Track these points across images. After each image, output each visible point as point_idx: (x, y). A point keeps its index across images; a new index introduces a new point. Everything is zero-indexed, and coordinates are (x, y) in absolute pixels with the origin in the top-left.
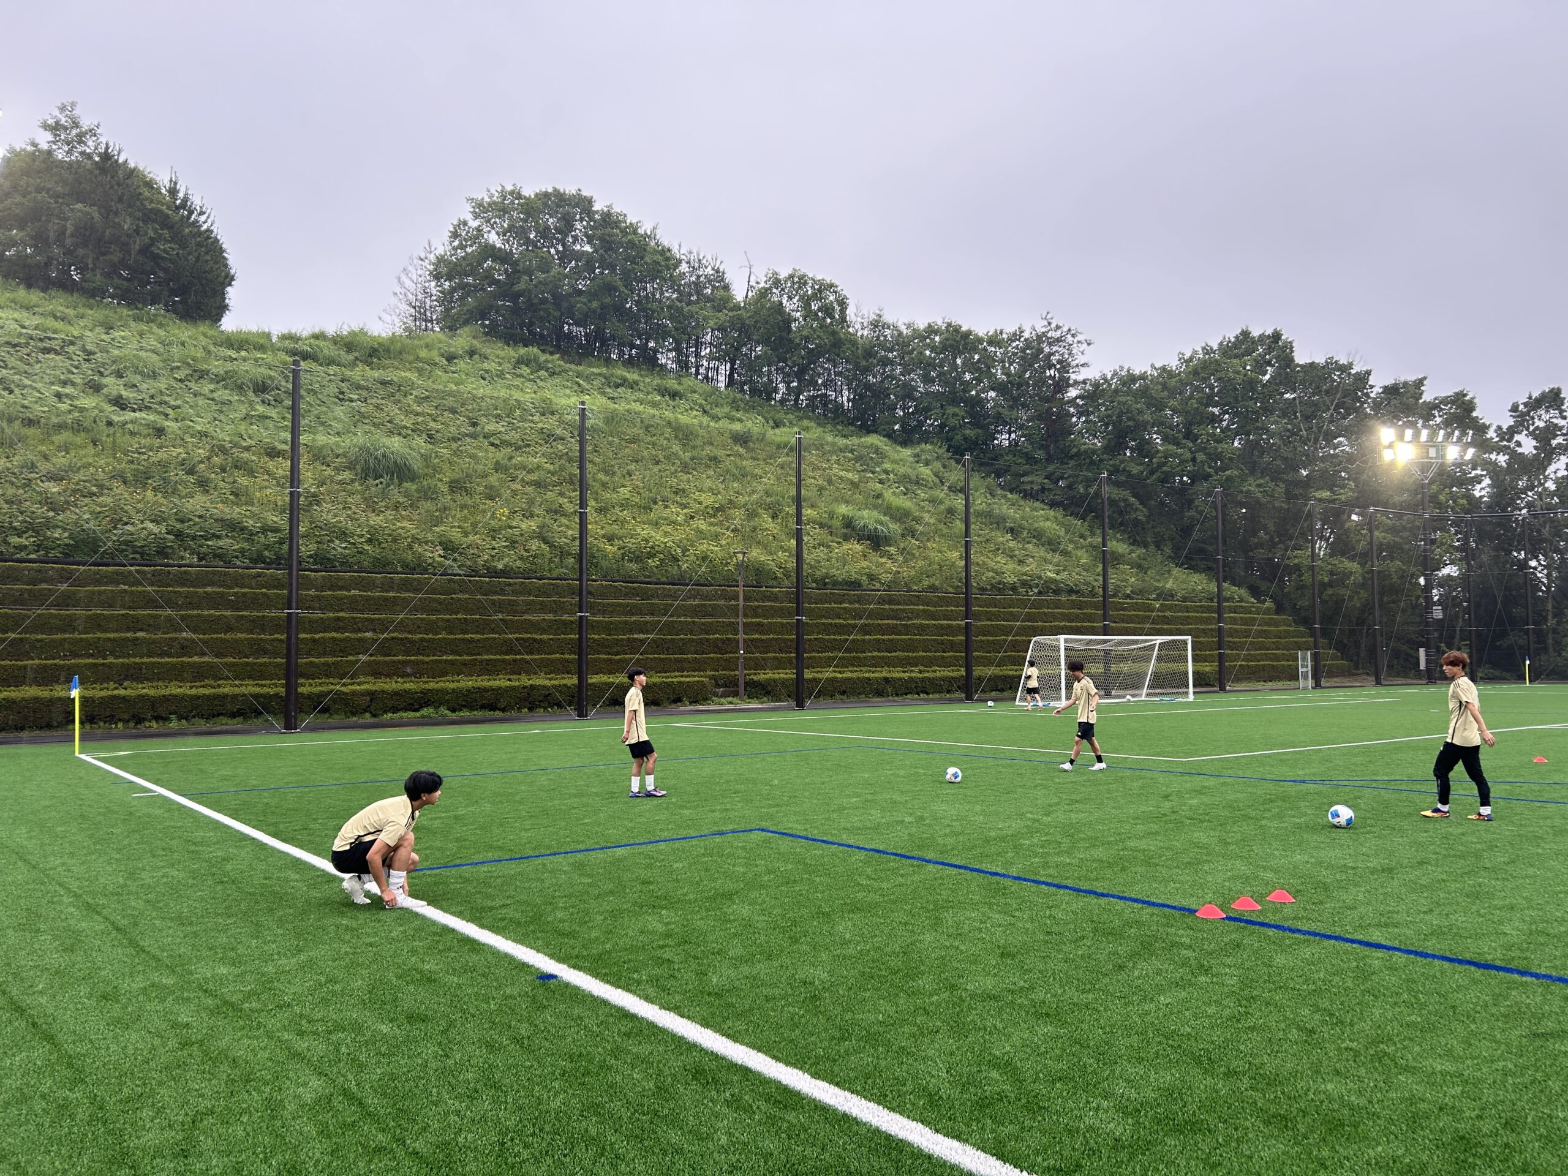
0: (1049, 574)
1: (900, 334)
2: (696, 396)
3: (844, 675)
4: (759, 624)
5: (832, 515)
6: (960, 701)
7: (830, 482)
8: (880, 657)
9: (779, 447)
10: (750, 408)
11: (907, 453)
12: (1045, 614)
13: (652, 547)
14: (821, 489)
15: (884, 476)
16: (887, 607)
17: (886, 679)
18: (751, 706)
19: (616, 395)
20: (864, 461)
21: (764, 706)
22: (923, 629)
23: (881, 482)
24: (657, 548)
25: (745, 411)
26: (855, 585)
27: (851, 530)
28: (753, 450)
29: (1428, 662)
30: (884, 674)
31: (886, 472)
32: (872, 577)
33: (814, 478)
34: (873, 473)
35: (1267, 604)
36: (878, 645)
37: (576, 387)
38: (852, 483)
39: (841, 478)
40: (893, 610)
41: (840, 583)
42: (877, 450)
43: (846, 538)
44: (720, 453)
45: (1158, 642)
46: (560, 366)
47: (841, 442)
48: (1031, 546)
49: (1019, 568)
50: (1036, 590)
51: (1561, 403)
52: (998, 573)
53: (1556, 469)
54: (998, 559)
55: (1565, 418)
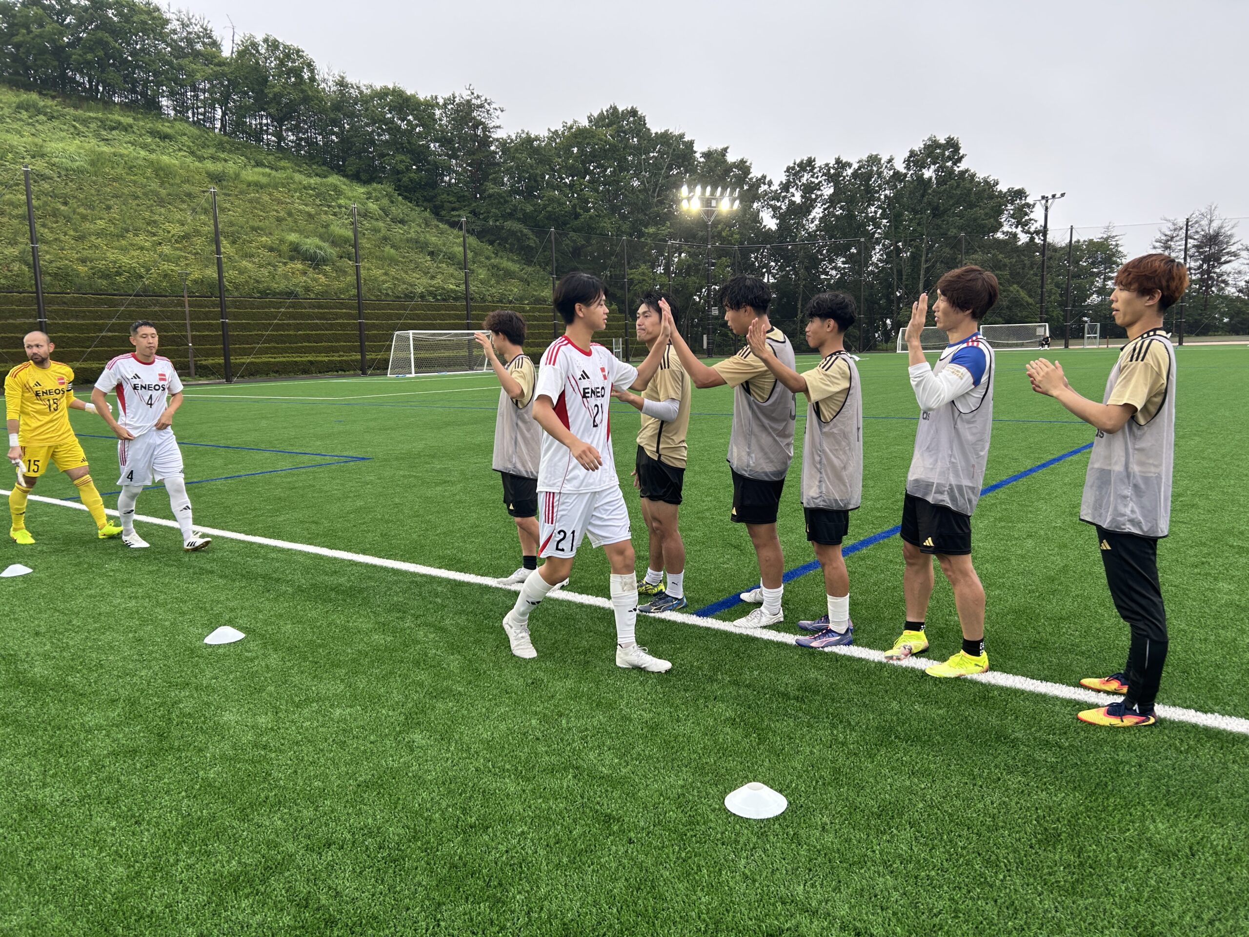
0: (451, 286)
1: (361, 93)
2: (186, 138)
3: (278, 360)
4: (209, 324)
5: (282, 241)
6: (359, 375)
7: (290, 214)
8: (309, 347)
9: (249, 185)
10: (236, 149)
11: (361, 190)
12: (443, 315)
13: (120, 267)
14: (279, 220)
15: (337, 210)
16: (316, 310)
17: (311, 362)
18: (200, 382)
19: (110, 137)
20: (322, 196)
21: (211, 382)
22: (343, 326)
23: (335, 214)
24: (123, 268)
25: (230, 151)
26: (290, 294)
27: (296, 252)
28: (225, 187)
29: (708, 343)
30: (309, 358)
31: (340, 206)
32: (307, 289)
33: (277, 211)
34: (329, 206)
36: (308, 338)
37: (72, 130)
38: (310, 215)
39: (300, 211)
40: (321, 313)
41: (278, 294)
42: (336, 188)
43: (292, 259)
44: (195, 190)
46: (58, 111)
47: (306, 181)
48: (444, 265)
49: (429, 281)
50: (439, 298)
51: (813, 168)
52: (411, 286)
53: (817, 212)
54: (414, 275)
55: (817, 177)
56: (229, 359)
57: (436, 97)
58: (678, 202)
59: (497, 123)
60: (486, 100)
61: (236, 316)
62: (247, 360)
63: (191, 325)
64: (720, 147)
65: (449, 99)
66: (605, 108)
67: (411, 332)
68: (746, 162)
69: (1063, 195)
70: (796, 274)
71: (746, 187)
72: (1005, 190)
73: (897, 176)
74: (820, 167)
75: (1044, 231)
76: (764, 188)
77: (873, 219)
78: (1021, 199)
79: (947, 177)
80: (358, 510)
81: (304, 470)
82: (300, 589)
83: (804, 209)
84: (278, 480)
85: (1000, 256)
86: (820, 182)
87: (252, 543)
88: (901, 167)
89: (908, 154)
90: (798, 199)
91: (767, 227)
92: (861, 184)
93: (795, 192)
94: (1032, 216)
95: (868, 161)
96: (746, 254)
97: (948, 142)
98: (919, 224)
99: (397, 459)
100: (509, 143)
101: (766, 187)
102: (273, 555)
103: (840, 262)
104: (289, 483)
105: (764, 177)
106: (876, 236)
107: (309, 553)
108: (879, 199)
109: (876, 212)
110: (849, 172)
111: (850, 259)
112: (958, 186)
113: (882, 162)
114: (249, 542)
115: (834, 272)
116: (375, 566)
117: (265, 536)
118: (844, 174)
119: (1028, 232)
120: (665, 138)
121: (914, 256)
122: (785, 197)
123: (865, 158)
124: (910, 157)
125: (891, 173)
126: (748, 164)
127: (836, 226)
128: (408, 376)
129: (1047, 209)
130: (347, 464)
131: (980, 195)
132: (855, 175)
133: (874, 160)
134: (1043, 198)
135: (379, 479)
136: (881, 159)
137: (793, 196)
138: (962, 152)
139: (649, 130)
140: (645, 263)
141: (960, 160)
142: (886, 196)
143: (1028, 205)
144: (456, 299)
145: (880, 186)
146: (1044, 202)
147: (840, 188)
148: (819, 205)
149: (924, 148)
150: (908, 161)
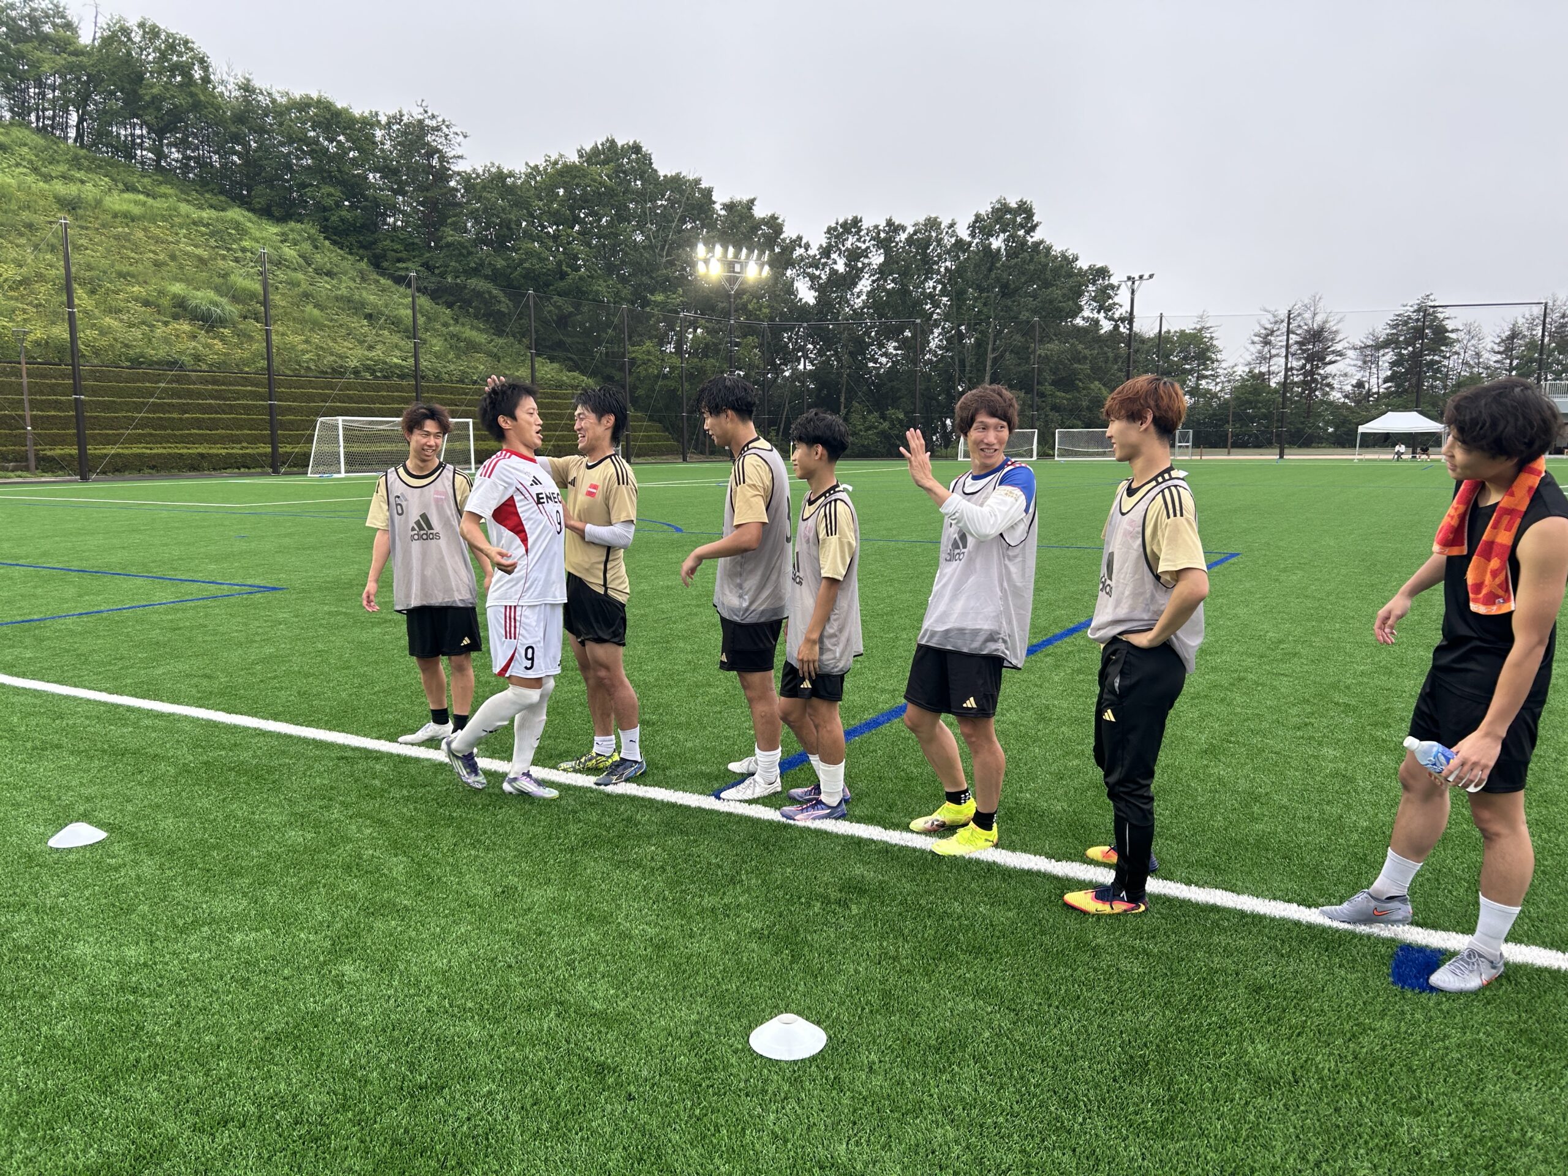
0: (395, 360)
1: (274, 101)
2: (26, 149)
3: (155, 451)
4: (56, 401)
5: (161, 293)
6: (268, 474)
7: (173, 257)
8: (200, 435)
9: (115, 216)
10: (96, 167)
11: (272, 230)
12: (383, 397)
14: (157, 264)
15: (240, 254)
16: (210, 387)
17: (202, 456)
18: (43, 479)
20: (219, 235)
21: (58, 479)
22: (247, 409)
23: (237, 260)
25: (89, 170)
26: (172, 364)
27: (181, 309)
28: (82, 218)
30: (199, 450)
31: (244, 250)
32: (197, 358)
33: (154, 252)
34: (229, 250)
36: (198, 424)
38: (200, 259)
39: (186, 253)
40: (216, 391)
41: (156, 363)
42: (237, 226)
43: (176, 317)
44: (39, 219)
47: (196, 214)
48: (386, 333)
49: (366, 353)
50: (379, 374)
51: (860, 230)
52: (341, 357)
53: (865, 285)
54: (346, 344)
55: (864, 242)
56: (86, 449)
57: (377, 114)
58: (693, 265)
59: (458, 151)
60: (444, 121)
61: (94, 392)
62: (111, 450)
63: (31, 401)
64: (745, 198)
65: (394, 117)
66: (600, 140)
67: (340, 419)
68: (777, 218)
69: (1151, 276)
70: (839, 360)
71: (777, 250)
72: (1085, 267)
73: (960, 245)
74: (868, 229)
75: (1130, 319)
76: (799, 252)
77: (931, 296)
78: (1104, 279)
79: (1018, 248)
80: (265, 660)
81: (190, 604)
82: (186, 770)
83: (850, 279)
84: (155, 618)
85: (1080, 347)
86: (868, 248)
87: (118, 706)
88: (964, 234)
89: (973, 218)
90: (840, 267)
91: (804, 301)
92: (917, 253)
93: (838, 259)
94: (1116, 300)
95: (926, 225)
96: (776, 332)
97: (1020, 207)
98: (985, 304)
99: (320, 589)
100: (474, 179)
101: (802, 250)
102: (147, 722)
103: (891, 346)
104: (171, 621)
105: (800, 238)
106: (935, 316)
107: (198, 719)
108: (938, 272)
109: (934, 288)
110: (903, 236)
111: (904, 344)
112: (1031, 260)
113: (943, 226)
114: (113, 705)
115: (884, 360)
116: (290, 736)
117: (136, 696)
118: (897, 239)
119: (1111, 319)
120: (676, 183)
121: (979, 344)
122: (825, 264)
123: (922, 220)
124: (975, 222)
125: (953, 240)
126: (780, 221)
127: (887, 303)
128: (336, 476)
129: (1133, 292)
130: (252, 596)
131: (1056, 271)
132: (910, 240)
133: (932, 224)
134: (1129, 278)
135: (297, 617)
136: (941, 223)
137: (835, 263)
138: (1036, 219)
139: (656, 171)
140: (650, 338)
141: (1033, 228)
142: (946, 268)
143: (1112, 287)
144: (402, 377)
145: (939, 256)
146: (1130, 283)
147: (891, 257)
148: (867, 276)
149: (993, 212)
150: (972, 227)
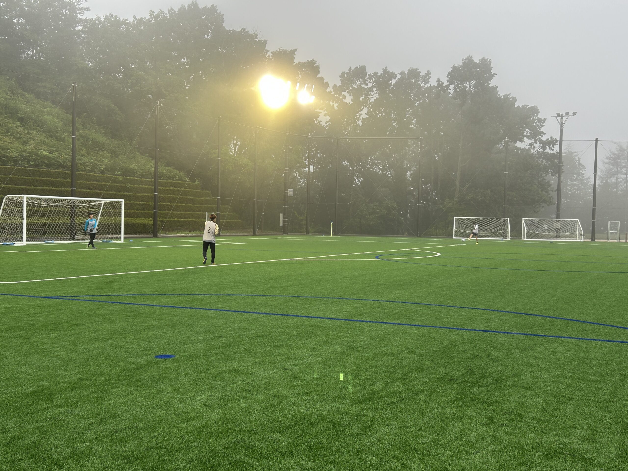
29: (284, 222)
35: (196, 183)
45: (103, 202)
50: (32, 163)
51: (365, 75)
52: (4, 149)
53: (364, 113)
59: (85, 5)
64: (289, 49)
67: (25, 196)
69: (574, 114)
72: (521, 106)
78: (534, 115)
86: (369, 88)
90: (348, 101)
93: (347, 95)
97: (482, 63)
113: (421, 75)
118: (390, 83)
122: (338, 98)
129: (562, 124)
132: (398, 84)
133: (414, 73)
134: (558, 114)
136: (419, 73)
137: (345, 98)
138: (493, 71)
143: (540, 120)
146: (559, 118)
148: (365, 108)
149: (463, 65)
150: (450, 76)
